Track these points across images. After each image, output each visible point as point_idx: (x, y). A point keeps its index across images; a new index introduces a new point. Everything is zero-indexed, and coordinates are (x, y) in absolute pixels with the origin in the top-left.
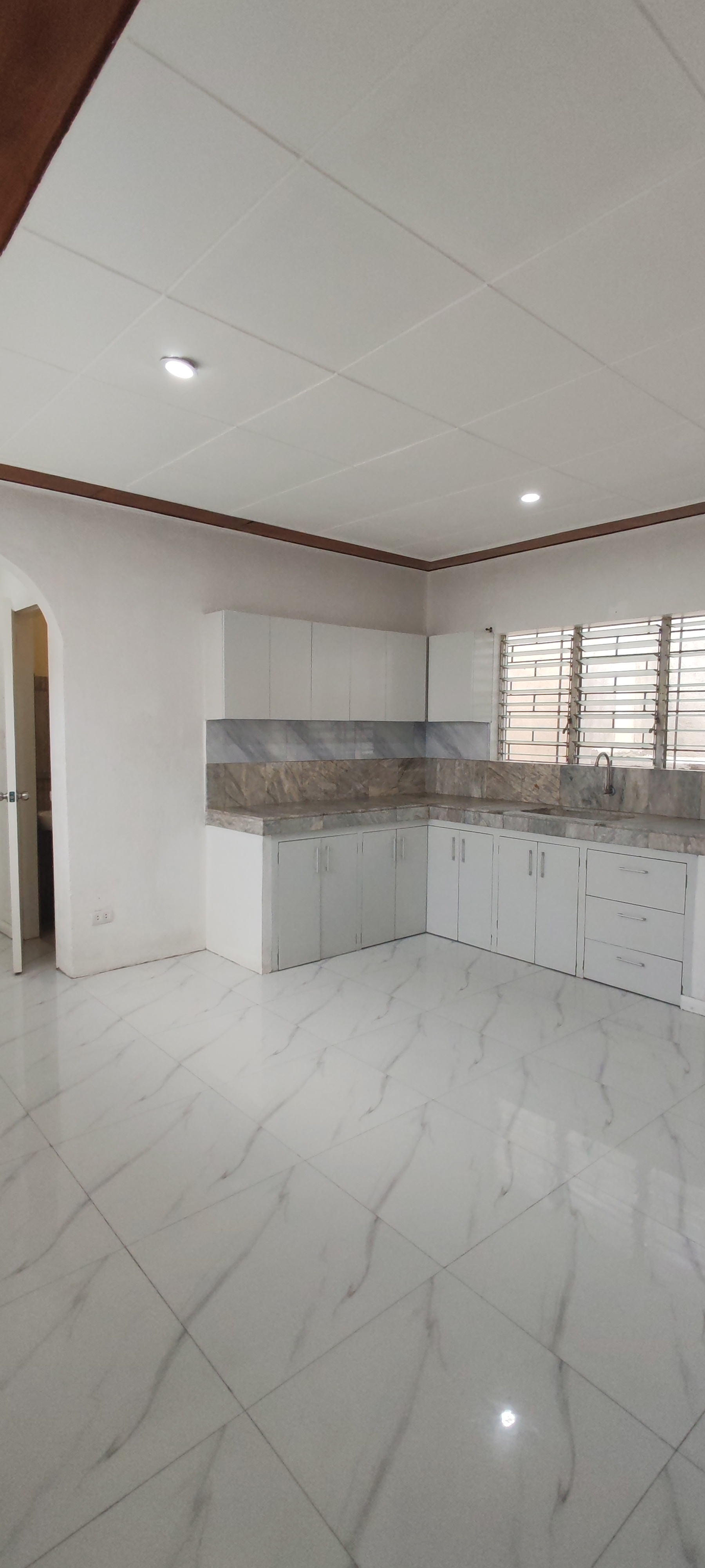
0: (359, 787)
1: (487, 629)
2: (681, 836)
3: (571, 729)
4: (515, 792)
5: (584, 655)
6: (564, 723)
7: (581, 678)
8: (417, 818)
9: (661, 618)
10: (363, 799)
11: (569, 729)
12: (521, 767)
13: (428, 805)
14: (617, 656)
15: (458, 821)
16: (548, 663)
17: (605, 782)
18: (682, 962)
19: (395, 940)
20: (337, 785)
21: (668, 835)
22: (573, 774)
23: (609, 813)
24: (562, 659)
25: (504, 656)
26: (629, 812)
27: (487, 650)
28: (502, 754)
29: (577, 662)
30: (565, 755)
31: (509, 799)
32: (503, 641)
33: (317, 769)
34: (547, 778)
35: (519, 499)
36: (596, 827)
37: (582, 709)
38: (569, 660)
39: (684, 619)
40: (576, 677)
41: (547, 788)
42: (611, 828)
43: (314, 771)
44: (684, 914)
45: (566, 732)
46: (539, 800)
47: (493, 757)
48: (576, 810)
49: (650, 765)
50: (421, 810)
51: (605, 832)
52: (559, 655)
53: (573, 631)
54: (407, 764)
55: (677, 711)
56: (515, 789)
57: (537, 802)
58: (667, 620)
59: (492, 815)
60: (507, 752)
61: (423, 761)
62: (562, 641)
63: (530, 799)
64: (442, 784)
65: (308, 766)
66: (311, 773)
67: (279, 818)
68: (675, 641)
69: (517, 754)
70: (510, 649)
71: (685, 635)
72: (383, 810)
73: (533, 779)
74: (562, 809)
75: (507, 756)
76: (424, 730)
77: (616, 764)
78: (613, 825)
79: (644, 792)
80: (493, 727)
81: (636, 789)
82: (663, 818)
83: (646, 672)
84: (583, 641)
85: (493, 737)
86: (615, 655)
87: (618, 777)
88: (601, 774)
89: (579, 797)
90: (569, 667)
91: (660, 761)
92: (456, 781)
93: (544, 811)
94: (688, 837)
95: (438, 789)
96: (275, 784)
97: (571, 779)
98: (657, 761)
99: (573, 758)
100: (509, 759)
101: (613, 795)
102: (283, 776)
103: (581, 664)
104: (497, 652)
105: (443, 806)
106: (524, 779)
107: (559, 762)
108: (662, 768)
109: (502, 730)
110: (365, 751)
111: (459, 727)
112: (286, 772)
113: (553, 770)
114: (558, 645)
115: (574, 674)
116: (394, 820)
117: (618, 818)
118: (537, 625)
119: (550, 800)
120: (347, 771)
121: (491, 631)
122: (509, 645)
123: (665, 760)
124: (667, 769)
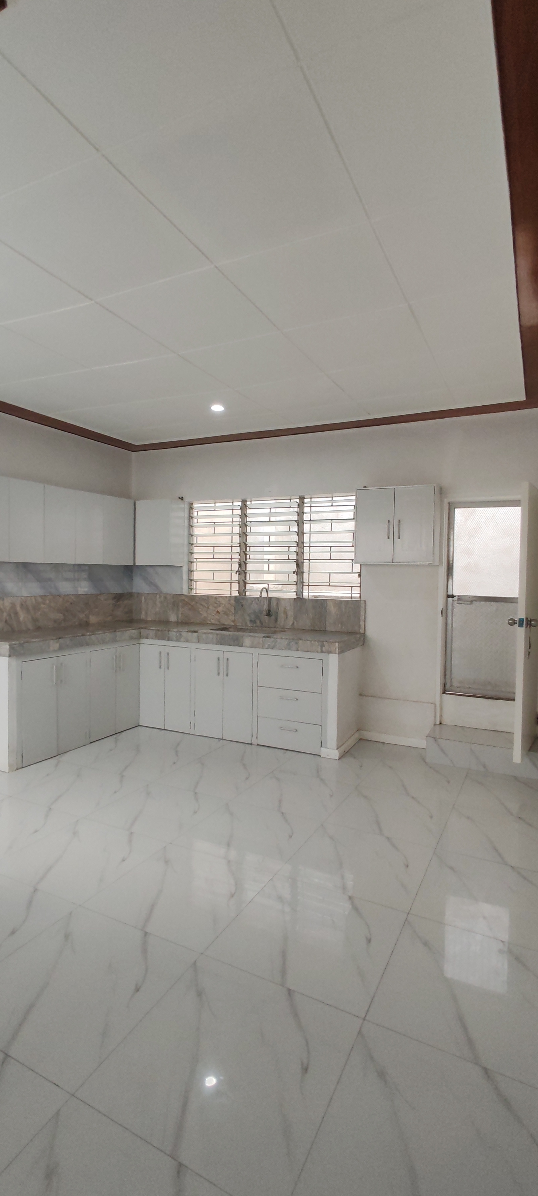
0: (82, 616)
1: (179, 498)
2: (319, 641)
3: (241, 571)
4: (202, 617)
5: (248, 519)
6: (236, 567)
7: (246, 535)
8: (132, 638)
9: (298, 497)
10: (85, 625)
11: (239, 571)
12: (206, 599)
13: (139, 628)
14: (270, 521)
15: (164, 639)
16: (223, 525)
17: (265, 607)
18: (321, 725)
19: (116, 733)
20: (64, 615)
21: (311, 641)
22: (244, 602)
23: (268, 629)
24: (232, 522)
25: (192, 518)
26: (282, 628)
27: (179, 513)
28: (191, 589)
29: (244, 525)
30: (237, 589)
31: (198, 621)
32: (191, 508)
33: (48, 602)
34: (225, 606)
35: (210, 408)
36: (264, 638)
37: (248, 557)
38: (239, 523)
39: (312, 499)
40: (243, 535)
41: (226, 614)
42: (274, 638)
43: (44, 604)
44: (322, 693)
45: (238, 573)
46: (220, 622)
47: (185, 592)
48: (247, 628)
49: (294, 596)
50: (134, 632)
51: (269, 641)
52: (231, 519)
53: (241, 503)
54: (119, 597)
55: (309, 560)
56: (202, 615)
57: (218, 623)
58: (302, 498)
59: (190, 633)
60: (195, 588)
61: (130, 595)
62: (233, 509)
63: (213, 622)
64: (146, 613)
65: (40, 600)
66: (42, 606)
67: (22, 642)
68: (306, 513)
69: (201, 589)
70: (195, 514)
71: (313, 509)
72: (105, 633)
73: (216, 607)
74: (237, 628)
75: (195, 590)
76: (132, 572)
77: (271, 595)
78: (275, 637)
79: (291, 613)
80: (185, 569)
81: (285, 613)
82: (304, 631)
83: (289, 533)
84: (247, 510)
85: (185, 577)
86: (269, 520)
87: (274, 604)
88: (262, 602)
89: (248, 618)
90: (239, 528)
91: (299, 593)
92: (158, 610)
93: (225, 629)
94: (323, 642)
95: (143, 616)
96: (12, 615)
97: (242, 606)
98: (298, 594)
99: (242, 591)
100: (196, 593)
101: (271, 616)
102: (18, 608)
103: (246, 526)
104: (186, 515)
105: (151, 629)
106: (209, 607)
107: (232, 594)
108: (302, 598)
109: (191, 572)
110: (84, 588)
111: (159, 570)
112: (22, 605)
113: (229, 600)
114: (230, 512)
115: (242, 533)
116: (114, 640)
117: (275, 632)
118: (215, 497)
119: (227, 621)
120: (71, 603)
121: (182, 500)
122: (195, 510)
123: (302, 592)
124: (304, 598)
